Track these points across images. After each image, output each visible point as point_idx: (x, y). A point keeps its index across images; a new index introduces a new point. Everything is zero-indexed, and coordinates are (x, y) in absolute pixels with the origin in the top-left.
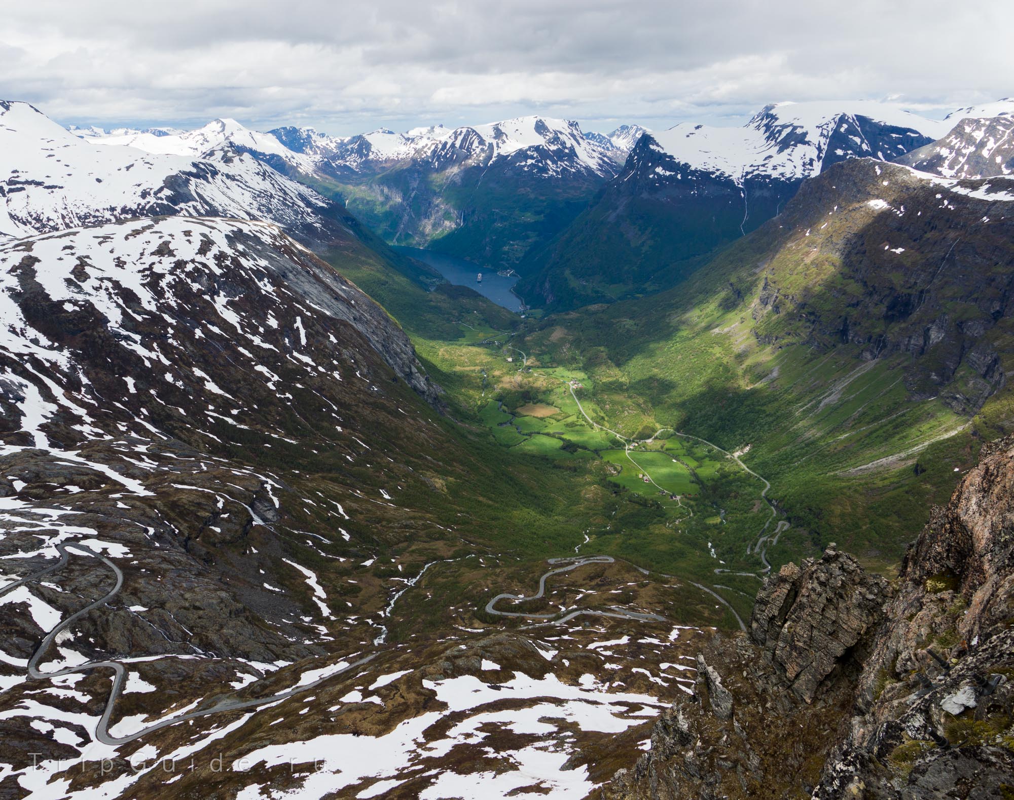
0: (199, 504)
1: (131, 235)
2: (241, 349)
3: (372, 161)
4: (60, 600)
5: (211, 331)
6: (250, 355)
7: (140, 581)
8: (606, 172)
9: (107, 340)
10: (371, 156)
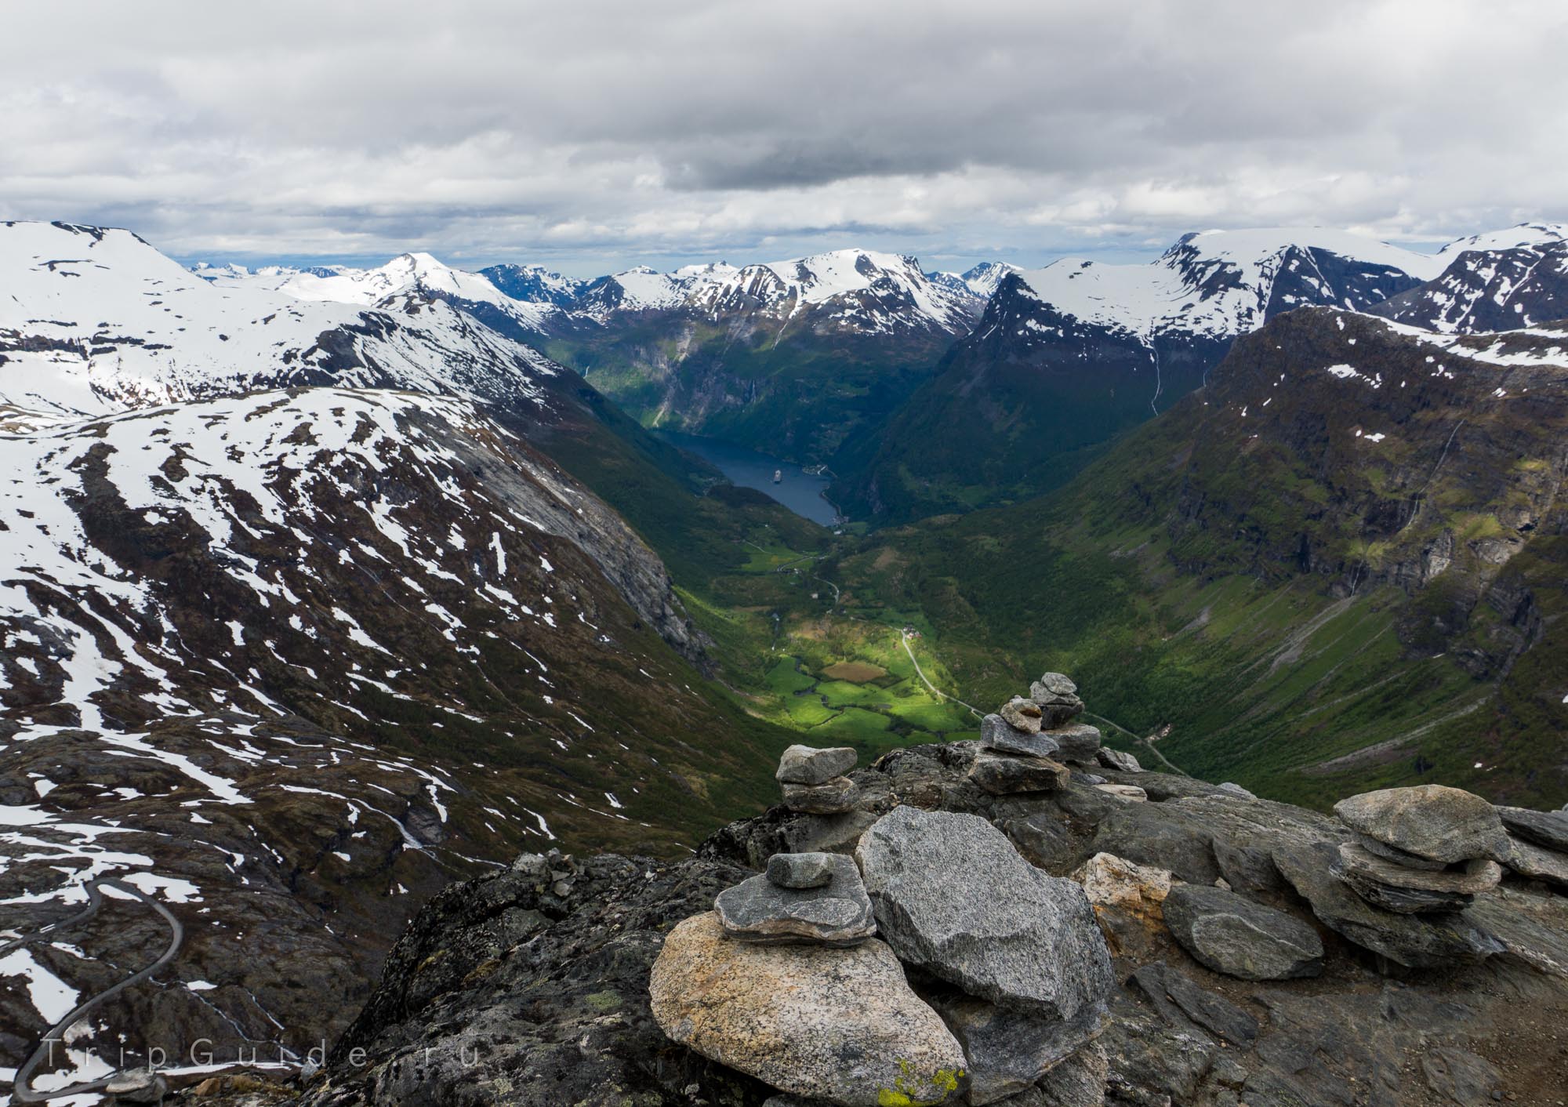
0: (318, 817)
1: (254, 414)
2: (407, 580)
3: (625, 312)
4: (79, 972)
5: (364, 553)
6: (420, 590)
7: (208, 940)
8: (958, 326)
9: (207, 565)
10: (623, 306)
